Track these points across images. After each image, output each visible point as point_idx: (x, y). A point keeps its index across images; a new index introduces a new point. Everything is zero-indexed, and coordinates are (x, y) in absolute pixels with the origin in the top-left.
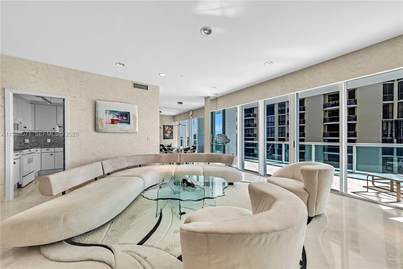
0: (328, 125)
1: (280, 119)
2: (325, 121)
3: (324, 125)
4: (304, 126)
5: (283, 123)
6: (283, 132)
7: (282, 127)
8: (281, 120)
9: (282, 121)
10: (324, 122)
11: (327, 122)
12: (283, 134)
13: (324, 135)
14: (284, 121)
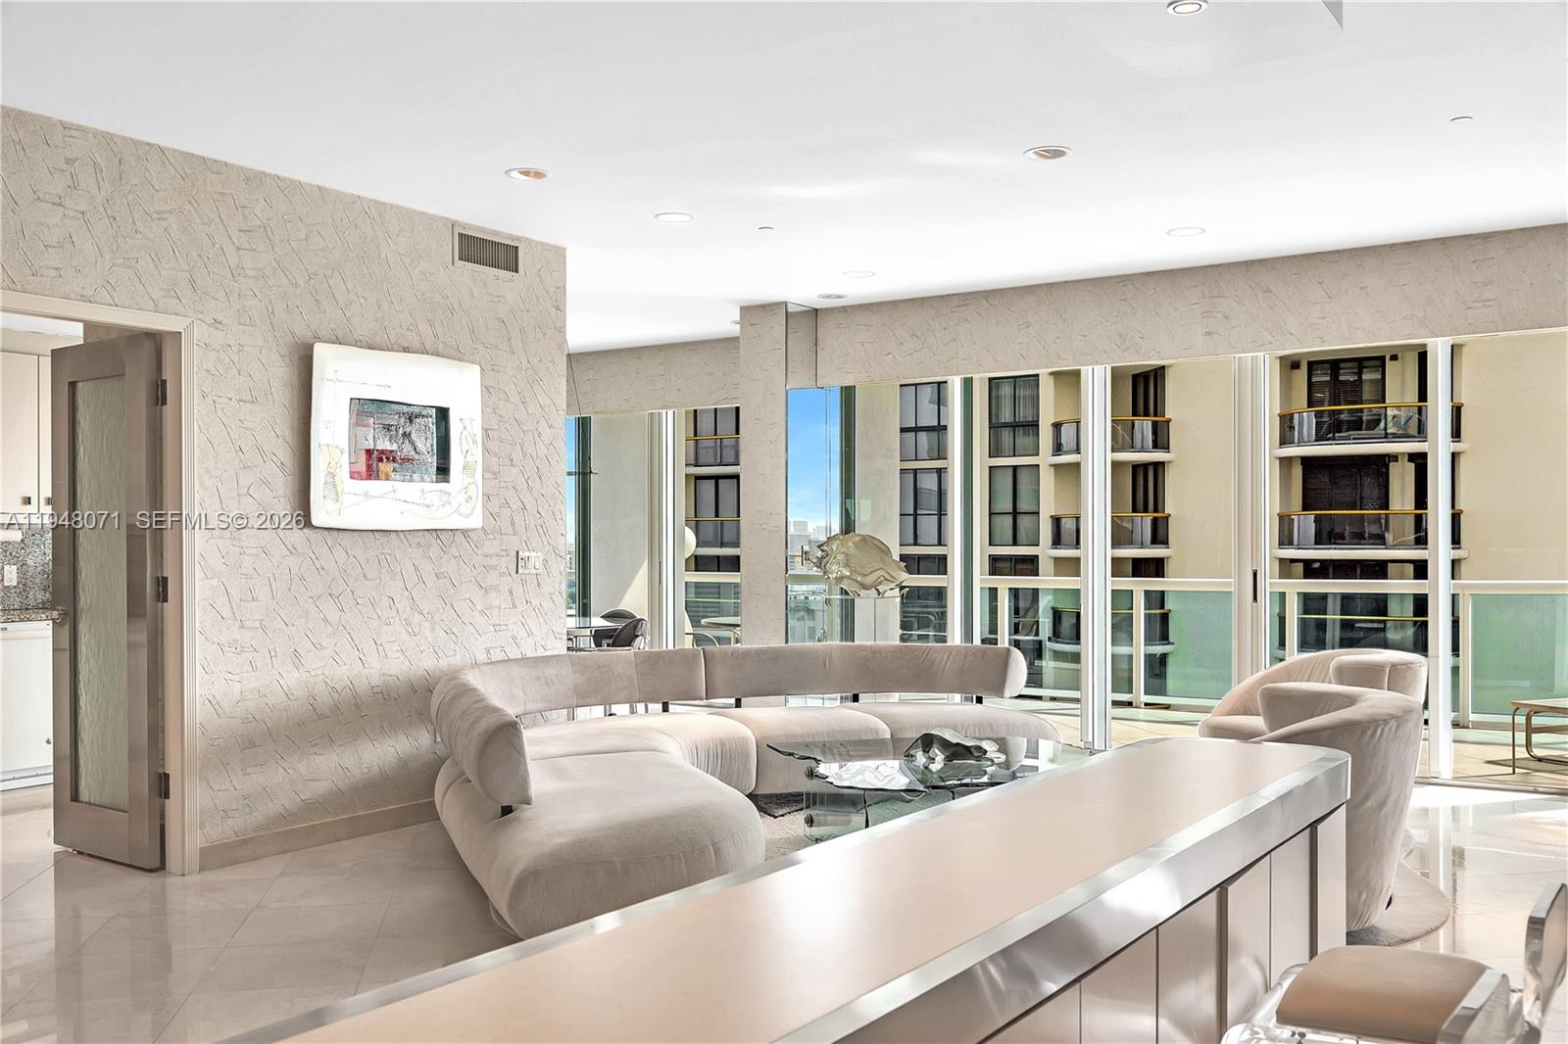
0: (1307, 461)
1: (998, 407)
2: (1287, 430)
3: (1286, 462)
4: (1159, 467)
5: (1023, 440)
6: (1023, 506)
7: (1015, 468)
8: (1006, 416)
9: (1014, 426)
10: (1285, 441)
11: (1301, 443)
12: (1024, 522)
13: (1286, 533)
14: (1033, 426)
